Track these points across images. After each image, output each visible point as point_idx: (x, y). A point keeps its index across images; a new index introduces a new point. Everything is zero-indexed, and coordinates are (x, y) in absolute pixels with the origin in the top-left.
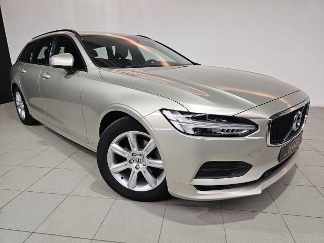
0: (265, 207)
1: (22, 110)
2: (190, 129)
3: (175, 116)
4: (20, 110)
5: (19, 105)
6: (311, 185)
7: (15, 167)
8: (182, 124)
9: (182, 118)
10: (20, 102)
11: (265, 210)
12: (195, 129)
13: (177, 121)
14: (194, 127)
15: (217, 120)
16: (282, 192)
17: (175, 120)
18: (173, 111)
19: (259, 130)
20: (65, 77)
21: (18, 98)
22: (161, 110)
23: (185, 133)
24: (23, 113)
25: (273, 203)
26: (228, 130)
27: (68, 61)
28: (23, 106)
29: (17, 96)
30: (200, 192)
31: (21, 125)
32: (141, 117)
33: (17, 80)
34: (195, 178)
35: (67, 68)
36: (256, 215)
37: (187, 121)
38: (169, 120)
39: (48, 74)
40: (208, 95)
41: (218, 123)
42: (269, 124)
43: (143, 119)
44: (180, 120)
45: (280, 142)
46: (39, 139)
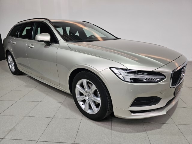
0: (166, 121)
1: (12, 66)
2: (128, 79)
3: (119, 71)
4: (11, 66)
5: (11, 63)
6: (188, 107)
7: (15, 102)
8: (124, 76)
9: (123, 72)
10: (11, 61)
11: (167, 122)
12: (131, 79)
13: (121, 74)
14: (131, 78)
15: (142, 73)
16: (174, 112)
17: (119, 74)
18: (117, 69)
19: (166, 79)
20: (45, 47)
21: (10, 58)
22: (110, 68)
23: (125, 81)
24: (13, 68)
25: (170, 118)
26: (149, 79)
27: (47, 37)
28: (13, 63)
29: (9, 58)
30: (133, 114)
31: (12, 75)
32: (98, 72)
33: (10, 48)
34: (130, 107)
35: (46, 42)
36: (162, 125)
37: (126, 74)
38: (115, 74)
39: (32, 45)
40: (137, 59)
41: (143, 75)
42: (171, 75)
43: (99, 73)
44: (122, 74)
45: (175, 85)
46: (25, 84)
